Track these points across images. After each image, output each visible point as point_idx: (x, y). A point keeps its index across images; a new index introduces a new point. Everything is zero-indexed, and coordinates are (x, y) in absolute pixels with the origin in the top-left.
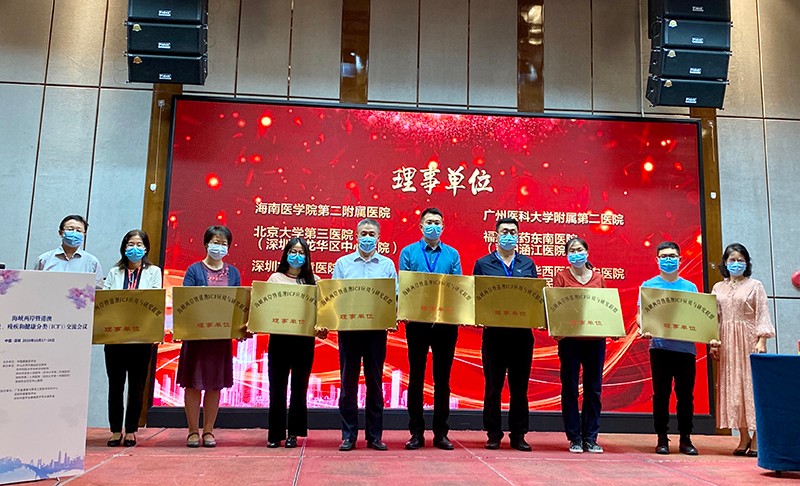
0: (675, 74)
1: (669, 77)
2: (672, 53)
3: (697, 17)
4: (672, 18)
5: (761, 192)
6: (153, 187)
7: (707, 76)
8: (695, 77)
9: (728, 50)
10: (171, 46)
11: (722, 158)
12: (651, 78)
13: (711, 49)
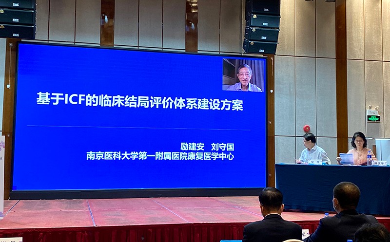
0: (255, 39)
1: (252, 40)
2: (254, 30)
3: (266, 13)
4: (254, 14)
5: (292, 90)
6: (8, 86)
7: (269, 40)
8: (264, 40)
9: (279, 28)
10: (19, 20)
11: (276, 74)
12: (245, 40)
13: (271, 28)
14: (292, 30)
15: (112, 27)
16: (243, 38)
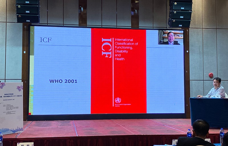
0: (176, 18)
2: (175, 12)
3: (183, 1)
4: (175, 2)
7: (185, 18)
8: (182, 19)
9: (191, 11)
11: (190, 40)
12: (169, 19)
13: (187, 11)
14: (201, 11)
15: (86, 14)
16: (168, 18)
